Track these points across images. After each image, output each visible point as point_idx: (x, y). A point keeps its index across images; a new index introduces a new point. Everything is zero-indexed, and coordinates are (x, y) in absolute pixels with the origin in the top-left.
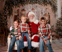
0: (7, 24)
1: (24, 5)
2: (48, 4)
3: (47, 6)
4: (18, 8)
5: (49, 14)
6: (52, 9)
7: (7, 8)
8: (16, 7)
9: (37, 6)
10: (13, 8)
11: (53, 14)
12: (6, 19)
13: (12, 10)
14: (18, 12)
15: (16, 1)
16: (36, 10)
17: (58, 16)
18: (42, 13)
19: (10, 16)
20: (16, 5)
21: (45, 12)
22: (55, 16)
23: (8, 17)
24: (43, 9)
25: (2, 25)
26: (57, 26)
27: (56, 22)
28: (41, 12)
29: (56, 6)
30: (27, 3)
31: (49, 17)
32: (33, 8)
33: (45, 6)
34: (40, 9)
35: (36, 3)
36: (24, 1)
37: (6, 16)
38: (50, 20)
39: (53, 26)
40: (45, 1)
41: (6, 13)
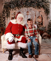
0: (5, 25)
1: (20, 9)
2: (41, 7)
3: (40, 9)
4: (14, 11)
5: (42, 16)
6: (45, 12)
7: (5, 11)
8: (13, 10)
9: (31, 9)
10: (10, 11)
11: (46, 17)
12: (4, 20)
13: (9, 13)
14: (14, 14)
15: (13, 5)
16: (30, 13)
17: (50, 18)
18: (36, 15)
19: (8, 18)
20: (13, 8)
21: (39, 15)
22: (48, 18)
23: (6, 19)
24: (37, 12)
25: (1, 26)
26: (48, 28)
27: (48, 24)
28: (34, 15)
29: (49, 9)
30: (22, 7)
31: (42, 19)
32: (28, 11)
33: (39, 9)
34: (34, 12)
35: (31, 6)
36: (20, 5)
37: (4, 18)
38: (42, 22)
39: (45, 27)
40: (38, 5)
41: (4, 15)
